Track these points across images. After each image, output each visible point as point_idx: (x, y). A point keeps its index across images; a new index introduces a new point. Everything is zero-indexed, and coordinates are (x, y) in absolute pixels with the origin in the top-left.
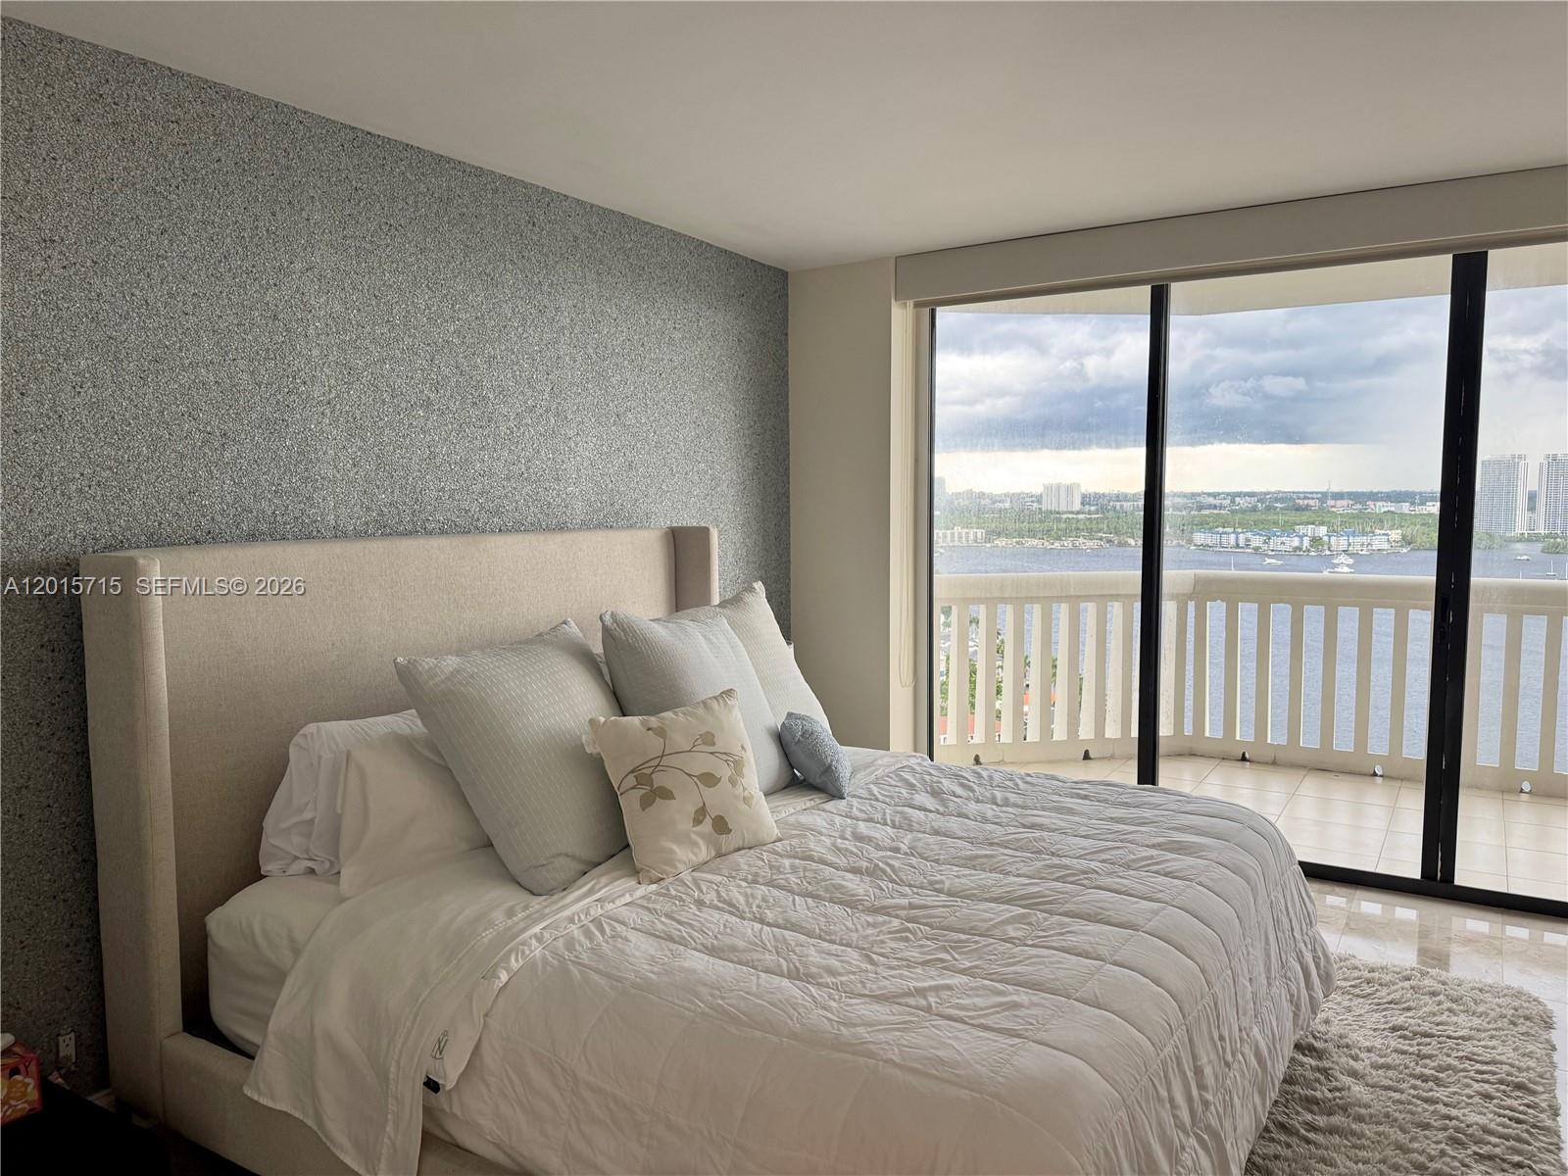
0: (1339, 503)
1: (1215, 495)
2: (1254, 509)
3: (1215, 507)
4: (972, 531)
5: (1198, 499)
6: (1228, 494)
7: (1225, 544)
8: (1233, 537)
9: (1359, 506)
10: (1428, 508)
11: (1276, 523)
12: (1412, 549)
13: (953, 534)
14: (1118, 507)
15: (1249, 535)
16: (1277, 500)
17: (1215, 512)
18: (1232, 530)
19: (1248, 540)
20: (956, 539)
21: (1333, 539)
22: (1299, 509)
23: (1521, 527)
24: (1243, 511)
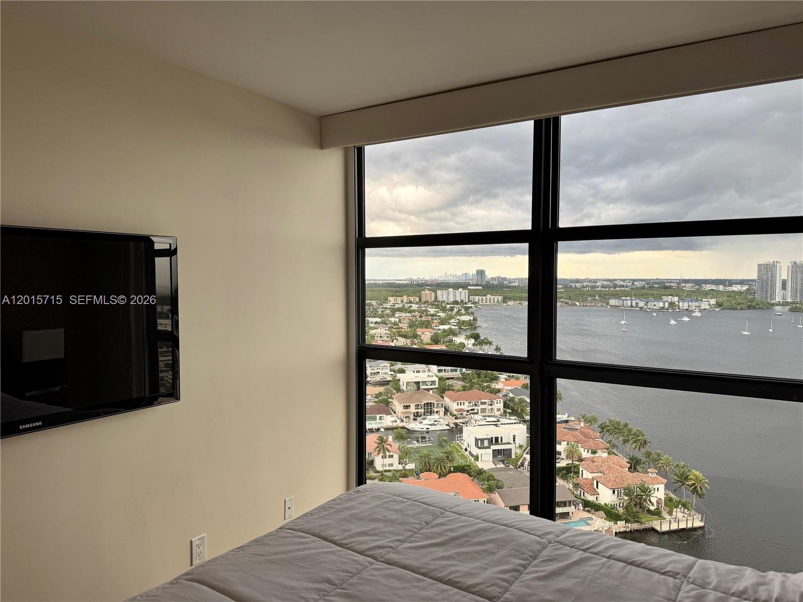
0: (687, 285)
1: (624, 280)
2: (643, 288)
3: (623, 286)
4: (496, 297)
5: (616, 282)
6: (630, 280)
7: (625, 305)
8: (629, 301)
9: (698, 287)
10: (733, 288)
11: (653, 295)
12: (722, 309)
13: (486, 299)
14: (573, 286)
15: (638, 301)
16: (656, 283)
17: (623, 289)
18: (630, 298)
19: (637, 303)
20: (488, 301)
21: (681, 303)
22: (666, 288)
23: (778, 299)
24: (637, 288)
